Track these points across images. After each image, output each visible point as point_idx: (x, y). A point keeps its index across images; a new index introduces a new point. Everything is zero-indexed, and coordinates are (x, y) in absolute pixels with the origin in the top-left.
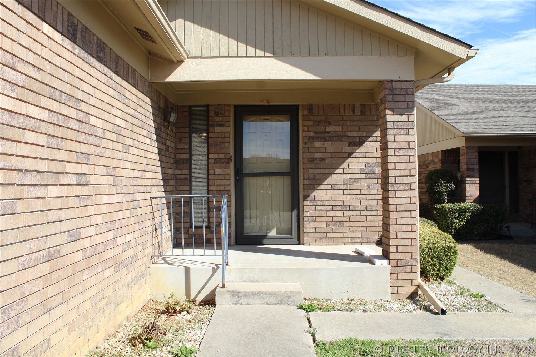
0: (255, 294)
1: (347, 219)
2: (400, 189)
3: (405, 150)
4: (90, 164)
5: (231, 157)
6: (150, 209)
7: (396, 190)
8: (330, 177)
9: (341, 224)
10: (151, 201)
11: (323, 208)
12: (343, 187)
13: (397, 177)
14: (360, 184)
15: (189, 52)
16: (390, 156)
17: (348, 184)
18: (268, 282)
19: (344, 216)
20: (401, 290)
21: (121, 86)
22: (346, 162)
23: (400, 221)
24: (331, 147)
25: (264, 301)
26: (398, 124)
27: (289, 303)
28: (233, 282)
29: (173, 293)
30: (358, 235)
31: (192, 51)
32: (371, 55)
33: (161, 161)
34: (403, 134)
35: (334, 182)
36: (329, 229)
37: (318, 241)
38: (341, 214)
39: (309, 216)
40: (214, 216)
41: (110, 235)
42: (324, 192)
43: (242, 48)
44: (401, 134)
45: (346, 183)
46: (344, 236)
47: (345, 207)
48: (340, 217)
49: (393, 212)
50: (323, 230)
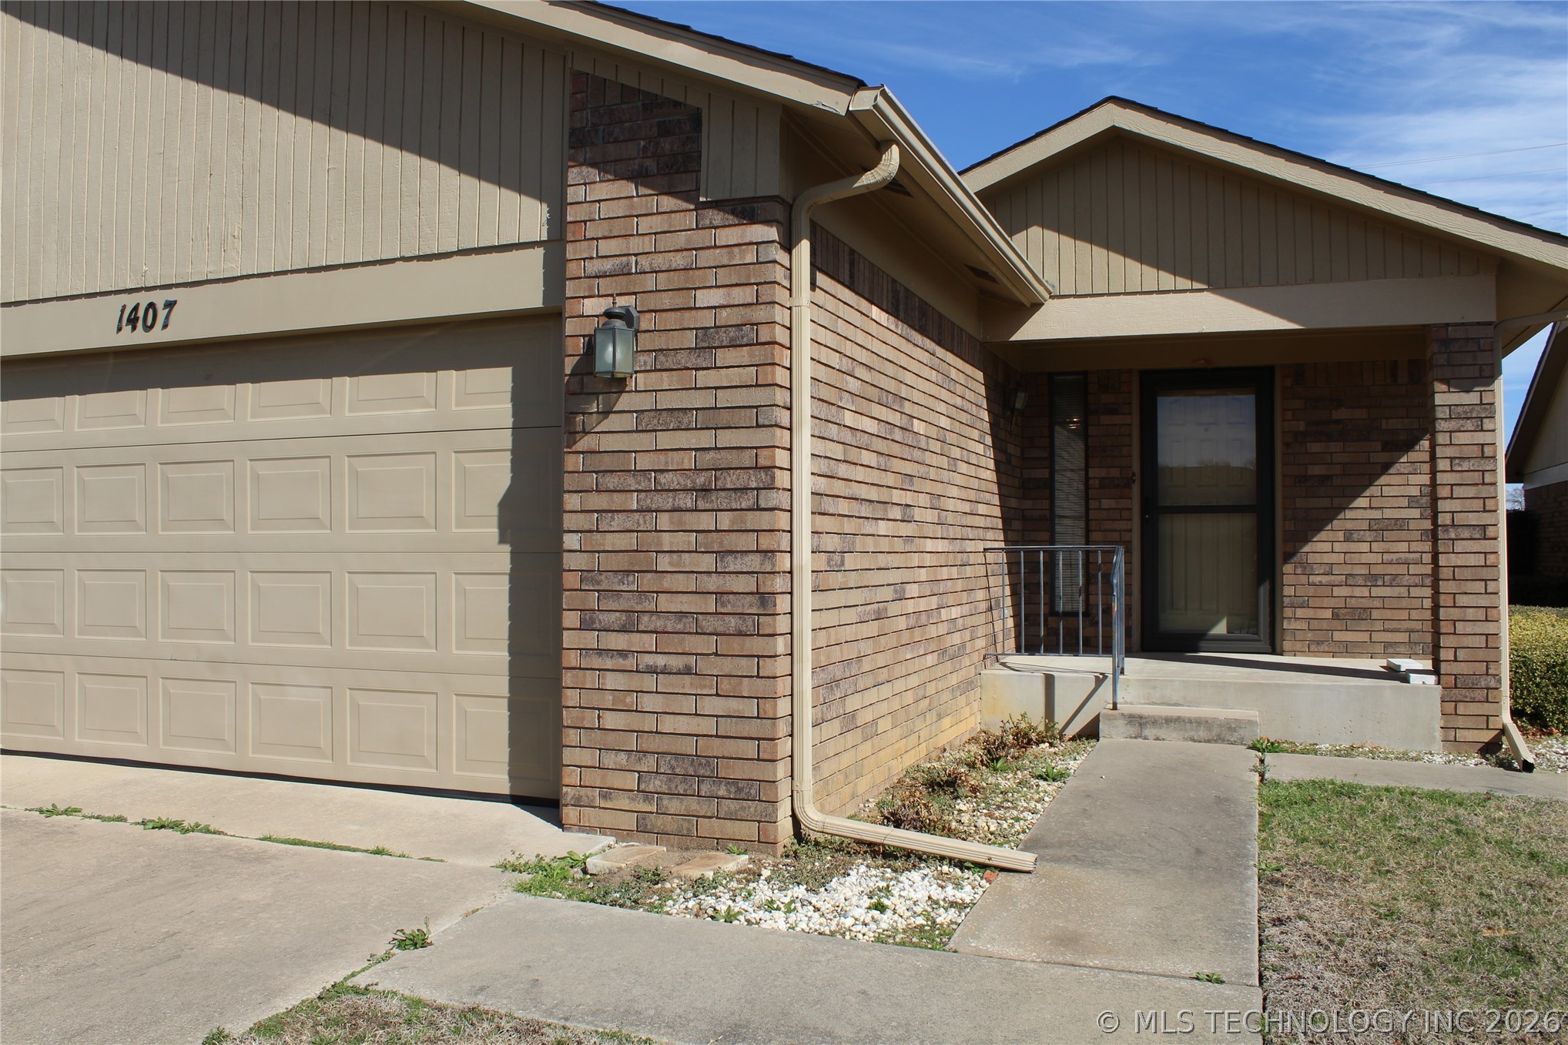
0: (1171, 721)
1: (1377, 603)
2: (1462, 536)
3: (1472, 461)
4: (914, 491)
5: (1134, 474)
6: (982, 571)
7: (1453, 540)
8: (1341, 516)
9: (1361, 614)
10: (985, 556)
11: (1325, 579)
12: (1369, 536)
13: (1455, 514)
14: (1408, 530)
15: (1053, 286)
16: (1442, 473)
17: (1381, 529)
18: (1197, 707)
19: (1371, 597)
20: (1462, 735)
21: (945, 362)
22: (1376, 483)
23: (1462, 600)
24: (1344, 452)
25: (1187, 735)
26: (1460, 409)
27: (1232, 739)
28: (1131, 704)
29: (1025, 713)
30: (1403, 637)
31: (1057, 285)
32: (1404, 277)
33: (999, 484)
34: (1470, 429)
35: (1349, 525)
36: (1336, 624)
37: (1313, 648)
38: (1365, 592)
39: (1295, 596)
40: (1100, 593)
41: (934, 602)
42: (1327, 547)
43: (1150, 276)
44: (1465, 429)
45: (1375, 528)
46: (1371, 639)
47: (1372, 579)
48: (1362, 600)
49: (1446, 582)
50: (1325, 625)
